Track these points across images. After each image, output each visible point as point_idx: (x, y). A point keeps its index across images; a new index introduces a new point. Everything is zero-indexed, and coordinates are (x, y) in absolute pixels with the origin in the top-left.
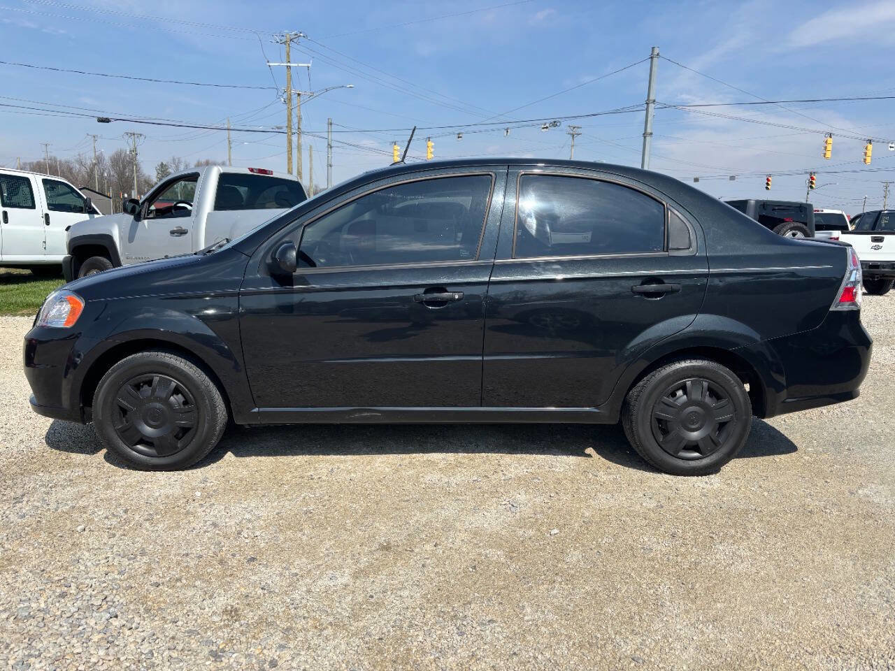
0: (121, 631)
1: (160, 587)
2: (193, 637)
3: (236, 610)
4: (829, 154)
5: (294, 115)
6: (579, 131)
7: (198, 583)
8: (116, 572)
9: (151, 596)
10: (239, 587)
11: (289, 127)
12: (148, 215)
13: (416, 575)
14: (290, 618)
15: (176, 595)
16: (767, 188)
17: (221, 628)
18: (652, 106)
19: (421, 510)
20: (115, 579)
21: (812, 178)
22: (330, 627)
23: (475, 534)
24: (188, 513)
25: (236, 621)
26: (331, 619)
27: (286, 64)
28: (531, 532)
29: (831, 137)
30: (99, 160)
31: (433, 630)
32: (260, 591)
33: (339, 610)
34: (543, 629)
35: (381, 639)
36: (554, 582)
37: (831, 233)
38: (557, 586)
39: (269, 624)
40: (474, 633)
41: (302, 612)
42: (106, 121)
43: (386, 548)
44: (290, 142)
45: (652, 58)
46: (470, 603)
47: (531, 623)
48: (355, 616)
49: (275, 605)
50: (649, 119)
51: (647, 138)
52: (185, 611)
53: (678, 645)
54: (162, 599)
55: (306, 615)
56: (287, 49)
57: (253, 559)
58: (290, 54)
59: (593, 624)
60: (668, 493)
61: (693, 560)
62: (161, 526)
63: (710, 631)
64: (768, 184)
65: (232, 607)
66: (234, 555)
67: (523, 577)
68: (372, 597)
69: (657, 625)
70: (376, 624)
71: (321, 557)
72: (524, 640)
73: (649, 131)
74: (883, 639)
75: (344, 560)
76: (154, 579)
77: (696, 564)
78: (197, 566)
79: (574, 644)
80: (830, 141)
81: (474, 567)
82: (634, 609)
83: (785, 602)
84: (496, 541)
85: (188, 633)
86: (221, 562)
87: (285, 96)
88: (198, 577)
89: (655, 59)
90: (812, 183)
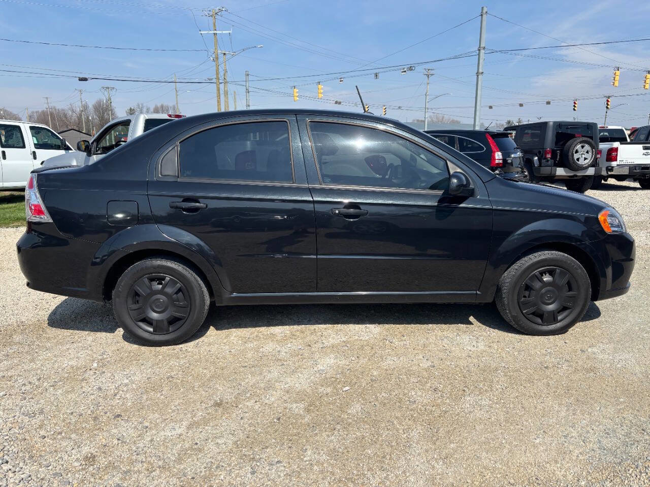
0: (7, 474)
1: (46, 439)
2: (57, 478)
3: (94, 457)
4: (617, 84)
5: (220, 70)
6: (431, 72)
7: (73, 436)
8: (17, 428)
9: (37, 446)
10: (101, 438)
11: (218, 78)
12: (96, 152)
13: (233, 426)
14: (132, 463)
15: (55, 445)
16: (574, 110)
17: (79, 471)
18: (482, 51)
19: (253, 374)
20: (15, 433)
21: (608, 101)
22: (158, 469)
23: (288, 392)
24: (83, 380)
25: (91, 465)
26: (160, 463)
27: (213, 32)
28: (329, 390)
29: (618, 70)
30: (85, 107)
31: (233, 470)
32: (116, 442)
33: (169, 455)
34: (315, 467)
35: (193, 478)
36: (335, 429)
37: (612, 144)
38: (336, 432)
39: (115, 468)
40: (263, 472)
41: (140, 458)
42: (85, 79)
43: (218, 405)
44: (218, 90)
45: (482, 15)
46: (267, 447)
47: (308, 463)
48: (179, 460)
49: (122, 452)
50: (480, 62)
51: (479, 76)
52: (57, 458)
53: (412, 479)
54: (44, 448)
55: (144, 460)
56: (214, 21)
57: (119, 416)
58: (216, 24)
59: (354, 463)
60: (441, 355)
61: (444, 409)
62: (60, 391)
63: (439, 466)
64: (574, 106)
65: (92, 454)
66: (106, 413)
67: (313, 426)
68: (197, 444)
69: (402, 462)
70: (194, 466)
71: (169, 413)
72: (298, 477)
73: (481, 71)
74: (571, 471)
75: (185, 414)
76: (42, 433)
77: (446, 412)
78: (76, 422)
79: (335, 480)
80: (618, 73)
81: (279, 419)
82: (388, 450)
83: (503, 442)
84: (300, 396)
85: (54, 475)
86: (95, 419)
87: (214, 56)
88: (75, 431)
89: (484, 16)
90: (608, 104)
